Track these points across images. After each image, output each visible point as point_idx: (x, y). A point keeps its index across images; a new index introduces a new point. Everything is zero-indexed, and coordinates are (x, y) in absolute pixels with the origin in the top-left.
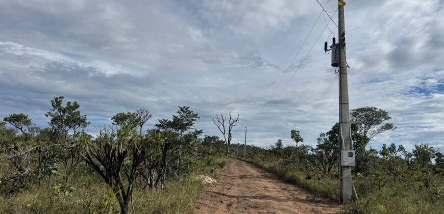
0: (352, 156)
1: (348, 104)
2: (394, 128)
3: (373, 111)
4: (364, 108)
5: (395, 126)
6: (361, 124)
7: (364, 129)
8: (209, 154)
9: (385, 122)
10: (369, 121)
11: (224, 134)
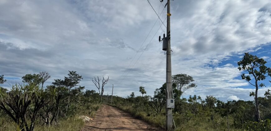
0: (173, 102)
1: (171, 72)
2: (196, 86)
3: (185, 76)
4: (180, 75)
5: (196, 85)
6: (178, 83)
7: (180, 87)
8: (88, 102)
9: (191, 83)
10: (182, 82)
11: (99, 89)
